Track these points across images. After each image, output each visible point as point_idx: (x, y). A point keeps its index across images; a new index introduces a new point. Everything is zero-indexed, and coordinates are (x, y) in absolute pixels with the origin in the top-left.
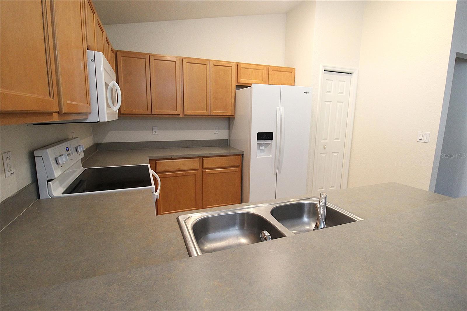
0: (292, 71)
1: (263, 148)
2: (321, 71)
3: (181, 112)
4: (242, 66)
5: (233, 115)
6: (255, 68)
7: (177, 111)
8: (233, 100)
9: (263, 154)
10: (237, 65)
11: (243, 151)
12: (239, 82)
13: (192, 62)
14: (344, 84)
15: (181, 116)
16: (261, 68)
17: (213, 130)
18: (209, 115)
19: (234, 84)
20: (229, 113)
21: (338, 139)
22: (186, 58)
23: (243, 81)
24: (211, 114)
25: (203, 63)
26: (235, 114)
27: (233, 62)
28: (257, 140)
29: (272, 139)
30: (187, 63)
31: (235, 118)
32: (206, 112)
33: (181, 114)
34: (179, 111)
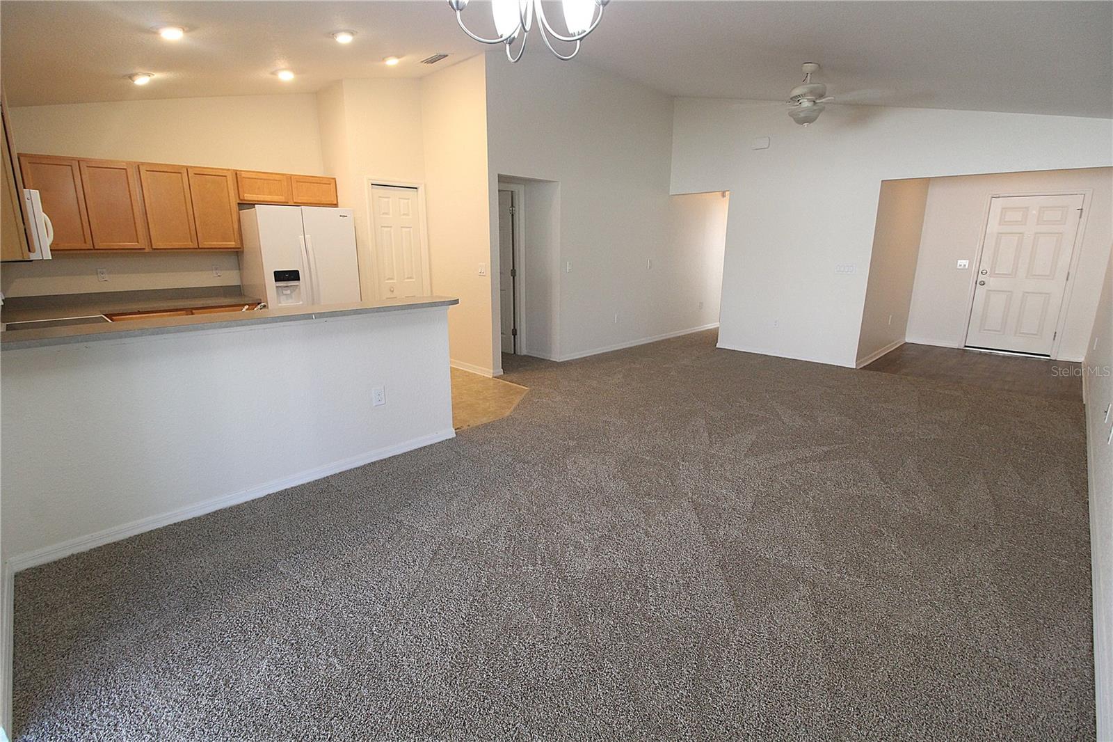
0: (332, 183)
1: (289, 292)
2: (367, 186)
3: (147, 243)
4: (243, 175)
5: (240, 246)
6: (268, 179)
7: (138, 242)
8: (236, 226)
9: (290, 301)
10: (236, 174)
11: (258, 298)
12: (241, 198)
13: (154, 169)
14: (408, 203)
15: (146, 251)
16: (277, 177)
17: (211, 272)
18: (196, 249)
19: (234, 201)
20: (232, 244)
21: (411, 278)
22: (143, 164)
23: (249, 197)
24: (200, 247)
25: (176, 170)
26: (242, 244)
27: (228, 170)
28: (276, 281)
29: (299, 279)
30: (147, 171)
31: (243, 252)
32: (190, 245)
33: (147, 248)
34: (143, 243)
